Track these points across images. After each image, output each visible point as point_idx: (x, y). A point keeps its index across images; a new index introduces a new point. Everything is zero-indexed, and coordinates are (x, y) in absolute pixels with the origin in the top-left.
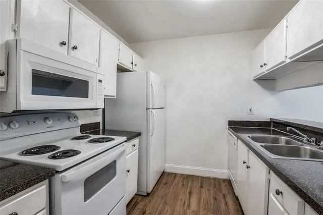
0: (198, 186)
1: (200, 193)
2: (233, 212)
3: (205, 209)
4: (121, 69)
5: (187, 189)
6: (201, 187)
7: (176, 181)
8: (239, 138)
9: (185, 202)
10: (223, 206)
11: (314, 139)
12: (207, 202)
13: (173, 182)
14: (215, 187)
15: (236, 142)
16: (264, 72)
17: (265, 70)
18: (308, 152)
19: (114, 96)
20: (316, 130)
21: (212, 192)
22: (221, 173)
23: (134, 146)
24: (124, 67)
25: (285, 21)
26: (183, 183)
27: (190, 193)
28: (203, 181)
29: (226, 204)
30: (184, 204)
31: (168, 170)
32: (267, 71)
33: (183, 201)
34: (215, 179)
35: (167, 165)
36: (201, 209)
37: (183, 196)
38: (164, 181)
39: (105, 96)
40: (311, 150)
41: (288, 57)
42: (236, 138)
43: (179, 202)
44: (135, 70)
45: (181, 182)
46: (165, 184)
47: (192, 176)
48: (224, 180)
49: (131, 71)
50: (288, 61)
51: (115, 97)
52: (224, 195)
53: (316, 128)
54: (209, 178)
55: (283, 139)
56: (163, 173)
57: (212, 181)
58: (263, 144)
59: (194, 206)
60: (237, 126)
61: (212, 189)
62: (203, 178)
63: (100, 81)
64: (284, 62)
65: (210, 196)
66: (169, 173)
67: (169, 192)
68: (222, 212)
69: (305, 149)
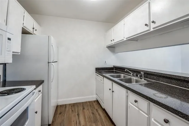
0: (82, 108)
1: (84, 112)
2: (104, 118)
3: (89, 122)
4: (25, 32)
5: (75, 112)
6: (84, 109)
7: (67, 109)
8: (104, 76)
9: (76, 122)
10: (98, 116)
11: (135, 74)
12: (89, 116)
13: (65, 111)
14: (91, 107)
15: (102, 79)
16: (112, 44)
17: (113, 42)
18: (135, 80)
19: (18, 53)
20: (135, 70)
21: (90, 110)
22: (92, 97)
23: (40, 91)
24: (27, 30)
25: (123, 21)
26: (72, 109)
27: (78, 115)
28: (83, 105)
29: (99, 115)
30: (76, 123)
31: (60, 104)
32: (114, 43)
33: (75, 122)
34: (89, 102)
35: (59, 100)
36: (87, 123)
37: (74, 118)
38: (59, 112)
39: (13, 52)
40: (135, 79)
41: (125, 38)
42: (102, 77)
43: (73, 123)
44: (35, 33)
45: (70, 110)
46: (60, 114)
47: (77, 103)
48: (94, 101)
49: (32, 34)
50: (125, 39)
51: (20, 54)
52: (96, 110)
53: (135, 69)
54: (86, 102)
55: (122, 75)
56: (57, 106)
57: (88, 103)
58: (118, 79)
59: (83, 122)
60: (99, 70)
61: (90, 108)
62: (83, 103)
63: (9, 39)
64: (123, 40)
65: (89, 112)
66: (61, 106)
67: (64, 118)
68: (99, 120)
69: (133, 79)
